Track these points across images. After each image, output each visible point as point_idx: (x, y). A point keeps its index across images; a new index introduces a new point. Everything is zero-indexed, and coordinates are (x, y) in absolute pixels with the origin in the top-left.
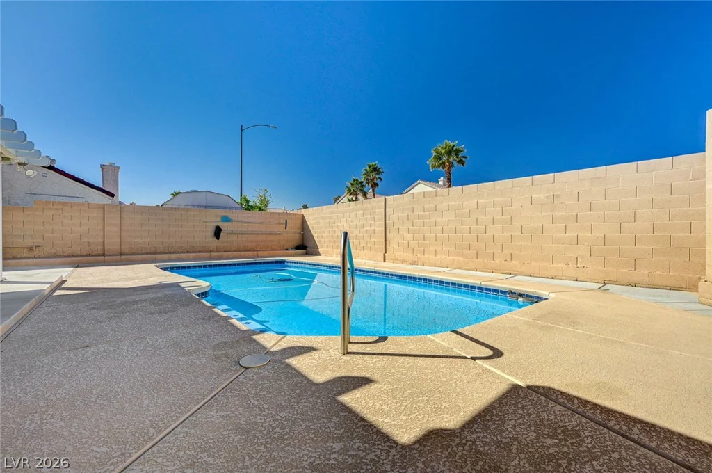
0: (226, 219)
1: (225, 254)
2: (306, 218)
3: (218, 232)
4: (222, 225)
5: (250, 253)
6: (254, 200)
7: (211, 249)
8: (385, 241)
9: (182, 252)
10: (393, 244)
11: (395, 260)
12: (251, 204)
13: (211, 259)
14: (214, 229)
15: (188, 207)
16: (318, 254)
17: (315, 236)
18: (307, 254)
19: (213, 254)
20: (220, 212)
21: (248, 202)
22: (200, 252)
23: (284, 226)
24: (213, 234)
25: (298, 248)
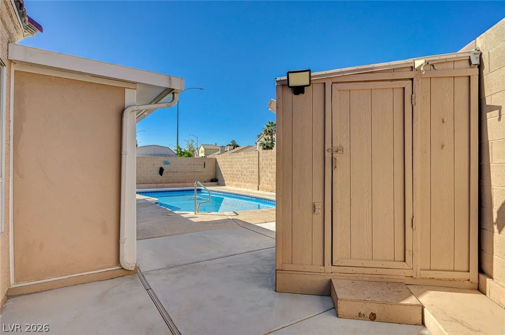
0: (166, 163)
1: (166, 185)
2: (218, 161)
3: (161, 171)
4: (165, 167)
5: (181, 184)
6: (185, 147)
7: (157, 181)
8: (259, 177)
9: (141, 183)
10: (262, 180)
11: (263, 189)
12: (183, 150)
13: (157, 187)
14: (159, 169)
15: (144, 156)
16: (224, 185)
17: (223, 173)
18: (218, 185)
19: (158, 185)
20: (163, 159)
21: (181, 149)
22: (151, 183)
23: (203, 166)
24: (158, 172)
25: (212, 181)
